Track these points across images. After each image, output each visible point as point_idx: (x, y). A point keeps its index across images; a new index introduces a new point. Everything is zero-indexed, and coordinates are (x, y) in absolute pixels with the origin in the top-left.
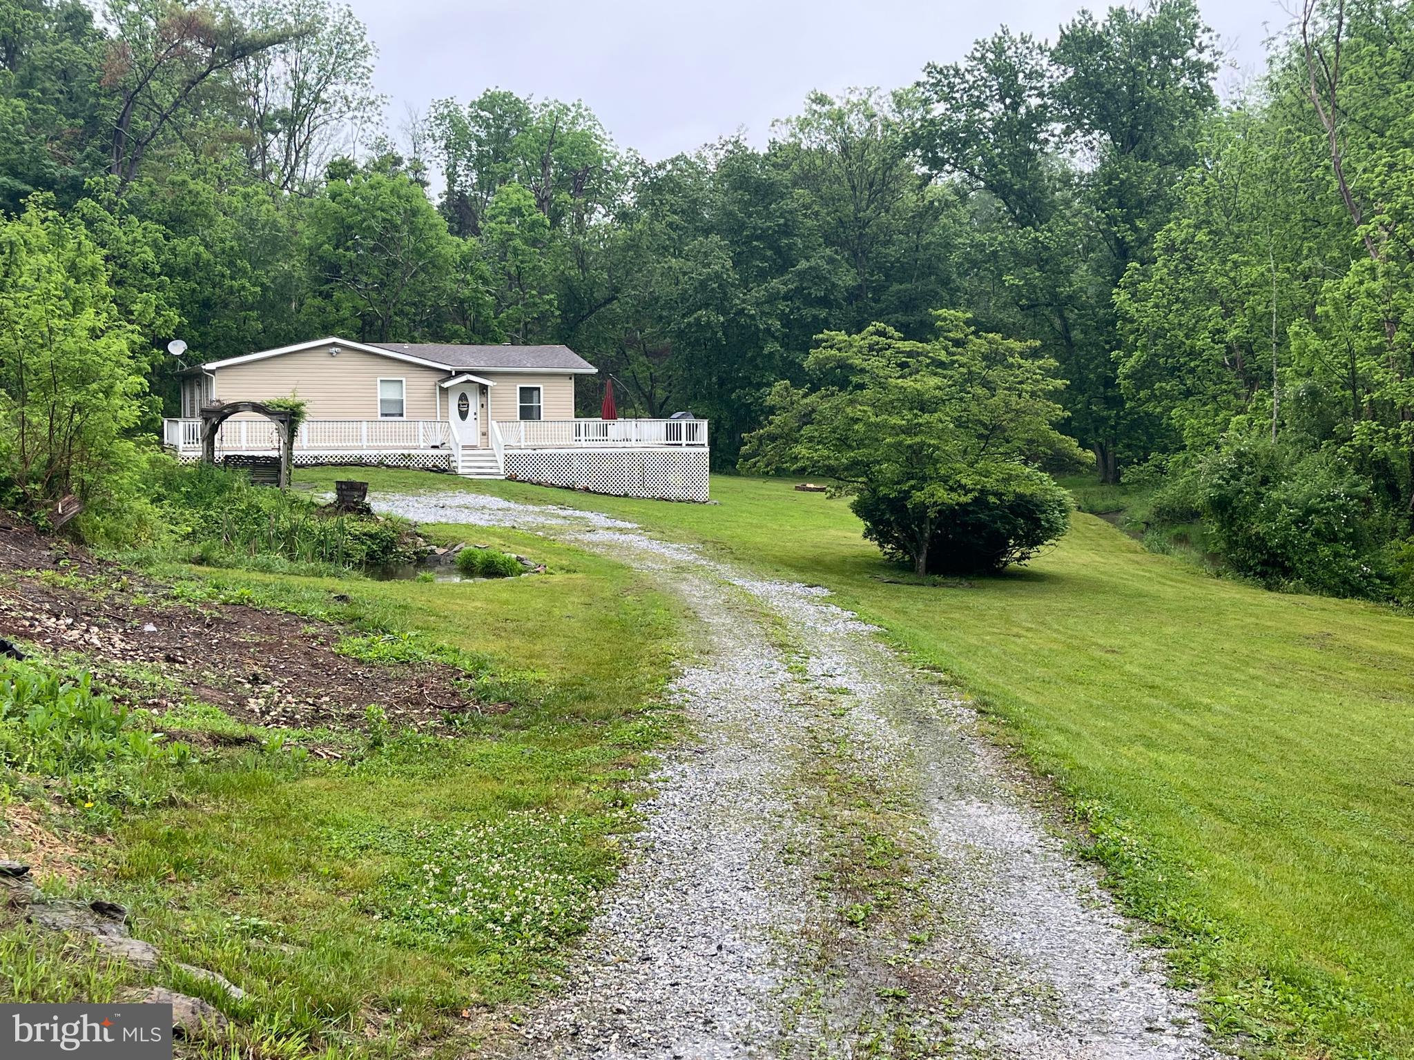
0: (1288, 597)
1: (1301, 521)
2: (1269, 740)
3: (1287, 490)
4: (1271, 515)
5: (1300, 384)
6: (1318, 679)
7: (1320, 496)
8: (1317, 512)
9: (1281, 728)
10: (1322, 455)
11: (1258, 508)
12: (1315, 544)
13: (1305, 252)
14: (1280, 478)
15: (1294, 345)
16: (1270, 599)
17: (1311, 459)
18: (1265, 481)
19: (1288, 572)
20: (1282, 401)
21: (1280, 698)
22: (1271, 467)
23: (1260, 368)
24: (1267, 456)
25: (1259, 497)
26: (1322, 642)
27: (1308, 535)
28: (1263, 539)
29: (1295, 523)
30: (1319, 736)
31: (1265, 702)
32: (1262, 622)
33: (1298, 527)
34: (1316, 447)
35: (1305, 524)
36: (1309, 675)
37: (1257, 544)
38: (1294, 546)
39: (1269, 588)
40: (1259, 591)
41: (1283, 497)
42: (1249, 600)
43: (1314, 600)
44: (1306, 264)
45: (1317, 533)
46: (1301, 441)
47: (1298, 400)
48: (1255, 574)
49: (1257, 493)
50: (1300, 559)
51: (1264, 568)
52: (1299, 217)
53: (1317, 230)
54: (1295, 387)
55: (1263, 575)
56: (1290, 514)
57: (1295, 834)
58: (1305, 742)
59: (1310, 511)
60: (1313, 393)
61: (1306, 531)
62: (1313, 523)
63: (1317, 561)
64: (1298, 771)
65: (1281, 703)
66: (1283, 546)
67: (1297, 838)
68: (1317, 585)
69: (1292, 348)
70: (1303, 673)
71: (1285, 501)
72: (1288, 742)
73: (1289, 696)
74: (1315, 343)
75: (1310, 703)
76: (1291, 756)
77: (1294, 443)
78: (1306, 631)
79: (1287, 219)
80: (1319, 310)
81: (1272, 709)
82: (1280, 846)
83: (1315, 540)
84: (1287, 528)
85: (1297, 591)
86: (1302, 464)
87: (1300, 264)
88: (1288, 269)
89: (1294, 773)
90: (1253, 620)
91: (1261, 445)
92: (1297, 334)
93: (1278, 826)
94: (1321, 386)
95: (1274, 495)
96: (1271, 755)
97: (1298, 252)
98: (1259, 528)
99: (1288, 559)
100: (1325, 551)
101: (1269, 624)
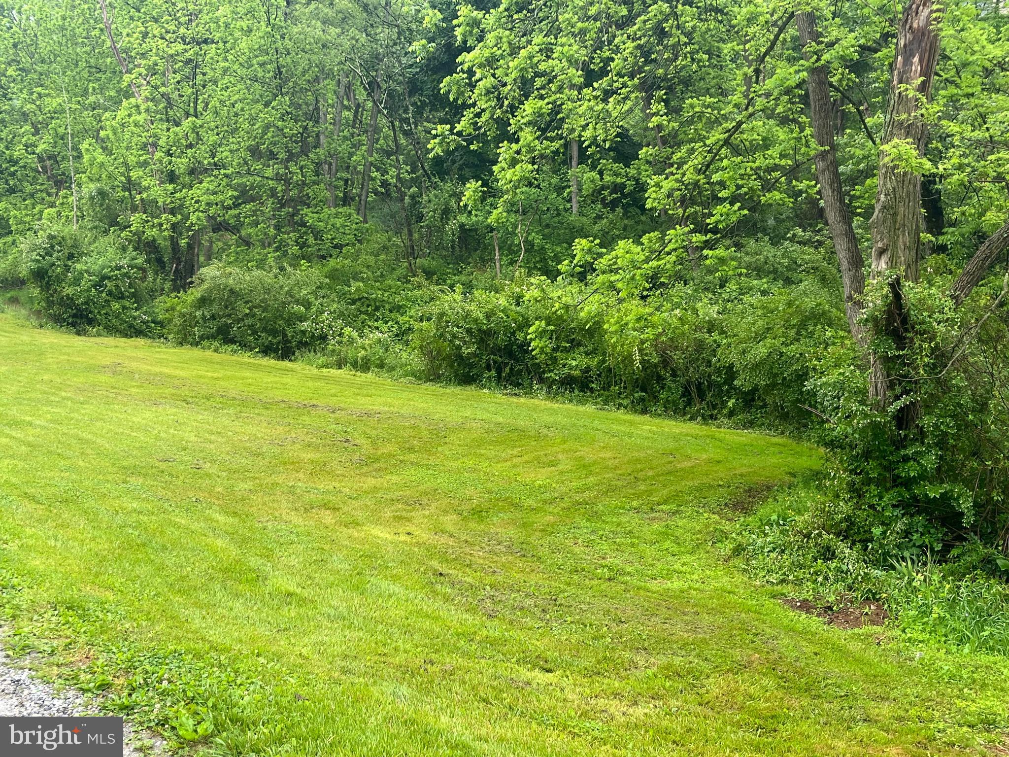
0: (92, 339)
1: (98, 285)
2: (74, 441)
3: (87, 263)
4: (77, 282)
5: (92, 186)
6: (111, 395)
7: (110, 267)
8: (109, 278)
9: (82, 432)
10: (111, 238)
11: (67, 276)
12: (109, 301)
13: (90, 90)
14: (81, 254)
15: (86, 158)
16: (79, 342)
17: (103, 241)
18: (71, 257)
19: (91, 322)
20: (80, 199)
21: (83, 412)
22: (75, 246)
23: (64, 174)
24: (71, 238)
25: (67, 268)
26: (115, 369)
27: (104, 295)
28: (72, 299)
29: (94, 286)
30: (109, 435)
31: (72, 415)
32: (73, 358)
33: (96, 289)
34: (106, 232)
35: (101, 287)
36: (104, 393)
37: (68, 302)
38: (94, 303)
39: (78, 333)
40: (71, 336)
41: (84, 268)
42: (64, 343)
43: (110, 341)
44: (92, 99)
45: (110, 293)
46: (96, 227)
47: (92, 198)
48: (68, 324)
49: (66, 266)
50: (99, 312)
51: (75, 320)
52: (84, 64)
53: (98, 75)
54: (89, 188)
55: (73, 324)
56: (90, 281)
57: (87, 505)
58: (98, 441)
59: (104, 277)
60: (102, 193)
61: (102, 292)
62: (106, 286)
63: (111, 313)
64: (93, 461)
65: (84, 415)
66: (86, 303)
67: (88, 508)
68: (112, 330)
69: (85, 160)
70: (100, 393)
71: (86, 271)
72: (87, 442)
73: (89, 409)
74: (101, 158)
75: (104, 413)
76: (89, 451)
77: (91, 229)
78: (103, 363)
79: (77, 65)
80: (102, 134)
81: (77, 420)
82: (74, 515)
83: (108, 298)
84: (89, 290)
85: (99, 335)
86: (95, 245)
87: (87, 99)
88: (79, 102)
89: (90, 463)
90: (66, 357)
91: (67, 230)
92: (87, 150)
93: (75, 502)
94: (107, 188)
95: (78, 266)
96: (74, 452)
97: (86, 90)
98: (68, 291)
99: (91, 312)
100: (116, 306)
101: (77, 359)
